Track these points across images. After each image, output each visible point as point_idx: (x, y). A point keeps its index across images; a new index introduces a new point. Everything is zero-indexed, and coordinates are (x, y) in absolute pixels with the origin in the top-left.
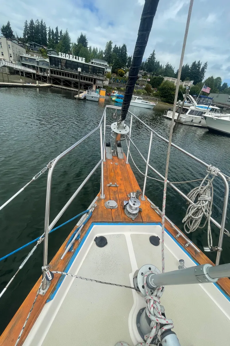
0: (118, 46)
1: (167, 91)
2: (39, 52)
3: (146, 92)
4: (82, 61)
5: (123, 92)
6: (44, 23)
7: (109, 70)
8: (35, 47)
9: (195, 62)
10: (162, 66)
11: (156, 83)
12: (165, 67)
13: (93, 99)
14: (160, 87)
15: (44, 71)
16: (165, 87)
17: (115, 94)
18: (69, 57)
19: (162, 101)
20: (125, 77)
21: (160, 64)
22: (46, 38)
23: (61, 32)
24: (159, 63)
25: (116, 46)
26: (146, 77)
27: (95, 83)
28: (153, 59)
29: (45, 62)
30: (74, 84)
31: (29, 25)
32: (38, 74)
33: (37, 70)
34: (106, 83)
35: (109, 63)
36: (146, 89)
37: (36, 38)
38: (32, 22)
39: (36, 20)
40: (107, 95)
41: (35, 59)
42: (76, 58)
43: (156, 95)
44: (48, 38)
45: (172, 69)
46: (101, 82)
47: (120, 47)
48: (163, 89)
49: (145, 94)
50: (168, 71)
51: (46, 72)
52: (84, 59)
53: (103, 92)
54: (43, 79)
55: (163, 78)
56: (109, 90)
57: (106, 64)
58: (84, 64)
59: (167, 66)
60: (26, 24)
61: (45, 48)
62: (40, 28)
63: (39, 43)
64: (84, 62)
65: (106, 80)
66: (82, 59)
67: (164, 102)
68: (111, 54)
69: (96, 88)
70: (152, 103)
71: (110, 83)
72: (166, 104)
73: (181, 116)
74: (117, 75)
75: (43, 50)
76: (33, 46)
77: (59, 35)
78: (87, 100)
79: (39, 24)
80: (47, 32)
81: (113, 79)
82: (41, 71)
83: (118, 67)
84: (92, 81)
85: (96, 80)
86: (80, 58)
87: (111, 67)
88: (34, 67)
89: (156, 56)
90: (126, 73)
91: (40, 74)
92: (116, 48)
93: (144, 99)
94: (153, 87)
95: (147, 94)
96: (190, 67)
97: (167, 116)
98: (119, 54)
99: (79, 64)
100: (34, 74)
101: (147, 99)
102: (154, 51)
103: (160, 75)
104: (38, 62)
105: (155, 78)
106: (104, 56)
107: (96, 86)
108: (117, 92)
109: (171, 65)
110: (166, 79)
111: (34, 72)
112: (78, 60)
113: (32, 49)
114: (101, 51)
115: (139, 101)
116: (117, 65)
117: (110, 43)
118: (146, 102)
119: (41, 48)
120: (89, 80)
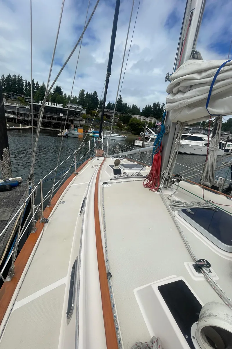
0: (90, 93)
1: (135, 126)
2: (18, 100)
3: (118, 127)
4: (60, 106)
5: (98, 129)
6: (21, 77)
7: (84, 112)
8: (14, 96)
9: (155, 103)
10: (130, 106)
11: (125, 120)
12: (132, 107)
13: (74, 136)
14: (129, 123)
15: (24, 116)
16: (134, 123)
17: (91, 131)
18: (48, 104)
19: (133, 134)
20: (99, 117)
21: (128, 105)
22: (23, 88)
23: (37, 84)
24: (126, 104)
25: (87, 93)
26: (117, 116)
27: (72, 123)
28: (121, 102)
29: (25, 109)
30: (53, 125)
31: (6, 78)
32: (18, 118)
33: (18, 115)
34: (83, 122)
35: (83, 106)
36: (118, 125)
37: (13, 88)
38: (9, 76)
39: (13, 75)
40: (85, 132)
41: (16, 106)
42: (54, 105)
43: (127, 130)
44: (24, 88)
45: (138, 108)
46: (78, 122)
47: (91, 94)
48: (131, 125)
49: (117, 129)
50: (135, 110)
51: (26, 117)
52: (61, 105)
53: (81, 130)
54: (23, 122)
55: (131, 116)
56: (86, 129)
57: (81, 107)
58: (62, 109)
59: (133, 106)
60: (3, 77)
61: (22, 96)
62: (17, 80)
63: (16, 93)
64: (61, 107)
65: (82, 120)
66: (60, 105)
67: (134, 134)
68: (84, 99)
69: (74, 127)
70: (123, 136)
71: (86, 122)
72: (136, 136)
73: (145, 143)
74: (91, 115)
75: (21, 98)
76: (11, 96)
77: (36, 86)
78: (69, 137)
79: (16, 78)
80: (24, 84)
81: (89, 119)
82: (21, 116)
83: (92, 109)
84: (70, 122)
85: (73, 120)
86: (58, 105)
87: (86, 109)
88: (14, 113)
89: (123, 99)
90: (99, 113)
91: (21, 118)
92: (88, 95)
93: (116, 133)
94: (124, 123)
95: (119, 129)
96: (152, 106)
97: (135, 144)
98: (91, 99)
99: (57, 109)
100: (15, 119)
101: (120, 133)
102: (121, 96)
103: (129, 114)
104: (18, 109)
105: (125, 116)
106: (78, 101)
107: (74, 126)
108: (93, 129)
109: (136, 106)
110: (133, 116)
111: (15, 117)
112: (57, 106)
113: (10, 98)
114: (75, 97)
115: (113, 135)
116: (91, 107)
117: (83, 91)
118: (119, 136)
119: (19, 97)
120: (67, 121)
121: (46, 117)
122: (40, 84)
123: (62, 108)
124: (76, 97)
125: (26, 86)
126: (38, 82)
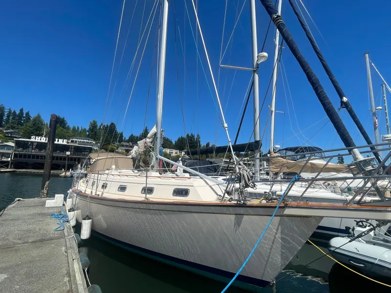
0: (105, 124)
4: (63, 142)
7: (96, 147)
18: (46, 140)
22: (3, 119)
25: (102, 124)
27: (79, 162)
35: (95, 140)
44: (5, 119)
47: (108, 125)
50: (166, 143)
52: (65, 140)
57: (92, 141)
66: (63, 140)
77: (24, 116)
80: (6, 113)
83: (107, 144)
86: (61, 140)
87: (99, 144)
92: (102, 127)
106: (88, 133)
107: (82, 165)
110: (164, 150)
112: (58, 141)
114: (83, 129)
116: (106, 141)
120: (68, 160)
121: (39, 156)
122: (33, 116)
123: (66, 144)
124: (85, 129)
125: (8, 116)
126: (29, 112)
